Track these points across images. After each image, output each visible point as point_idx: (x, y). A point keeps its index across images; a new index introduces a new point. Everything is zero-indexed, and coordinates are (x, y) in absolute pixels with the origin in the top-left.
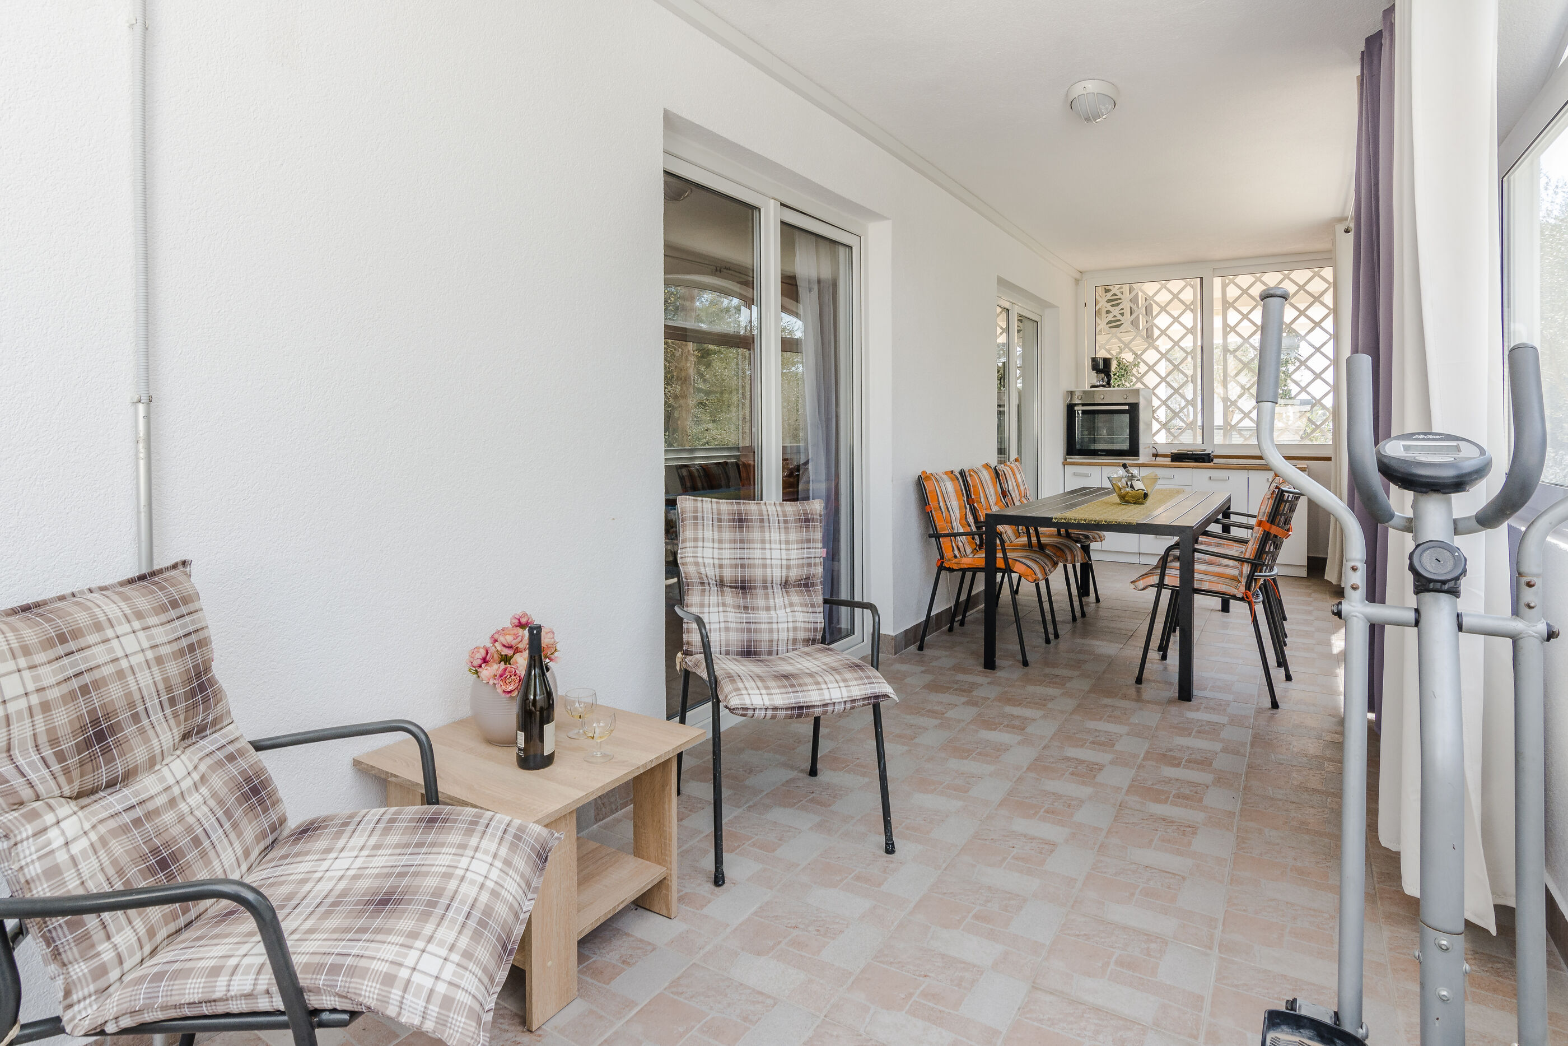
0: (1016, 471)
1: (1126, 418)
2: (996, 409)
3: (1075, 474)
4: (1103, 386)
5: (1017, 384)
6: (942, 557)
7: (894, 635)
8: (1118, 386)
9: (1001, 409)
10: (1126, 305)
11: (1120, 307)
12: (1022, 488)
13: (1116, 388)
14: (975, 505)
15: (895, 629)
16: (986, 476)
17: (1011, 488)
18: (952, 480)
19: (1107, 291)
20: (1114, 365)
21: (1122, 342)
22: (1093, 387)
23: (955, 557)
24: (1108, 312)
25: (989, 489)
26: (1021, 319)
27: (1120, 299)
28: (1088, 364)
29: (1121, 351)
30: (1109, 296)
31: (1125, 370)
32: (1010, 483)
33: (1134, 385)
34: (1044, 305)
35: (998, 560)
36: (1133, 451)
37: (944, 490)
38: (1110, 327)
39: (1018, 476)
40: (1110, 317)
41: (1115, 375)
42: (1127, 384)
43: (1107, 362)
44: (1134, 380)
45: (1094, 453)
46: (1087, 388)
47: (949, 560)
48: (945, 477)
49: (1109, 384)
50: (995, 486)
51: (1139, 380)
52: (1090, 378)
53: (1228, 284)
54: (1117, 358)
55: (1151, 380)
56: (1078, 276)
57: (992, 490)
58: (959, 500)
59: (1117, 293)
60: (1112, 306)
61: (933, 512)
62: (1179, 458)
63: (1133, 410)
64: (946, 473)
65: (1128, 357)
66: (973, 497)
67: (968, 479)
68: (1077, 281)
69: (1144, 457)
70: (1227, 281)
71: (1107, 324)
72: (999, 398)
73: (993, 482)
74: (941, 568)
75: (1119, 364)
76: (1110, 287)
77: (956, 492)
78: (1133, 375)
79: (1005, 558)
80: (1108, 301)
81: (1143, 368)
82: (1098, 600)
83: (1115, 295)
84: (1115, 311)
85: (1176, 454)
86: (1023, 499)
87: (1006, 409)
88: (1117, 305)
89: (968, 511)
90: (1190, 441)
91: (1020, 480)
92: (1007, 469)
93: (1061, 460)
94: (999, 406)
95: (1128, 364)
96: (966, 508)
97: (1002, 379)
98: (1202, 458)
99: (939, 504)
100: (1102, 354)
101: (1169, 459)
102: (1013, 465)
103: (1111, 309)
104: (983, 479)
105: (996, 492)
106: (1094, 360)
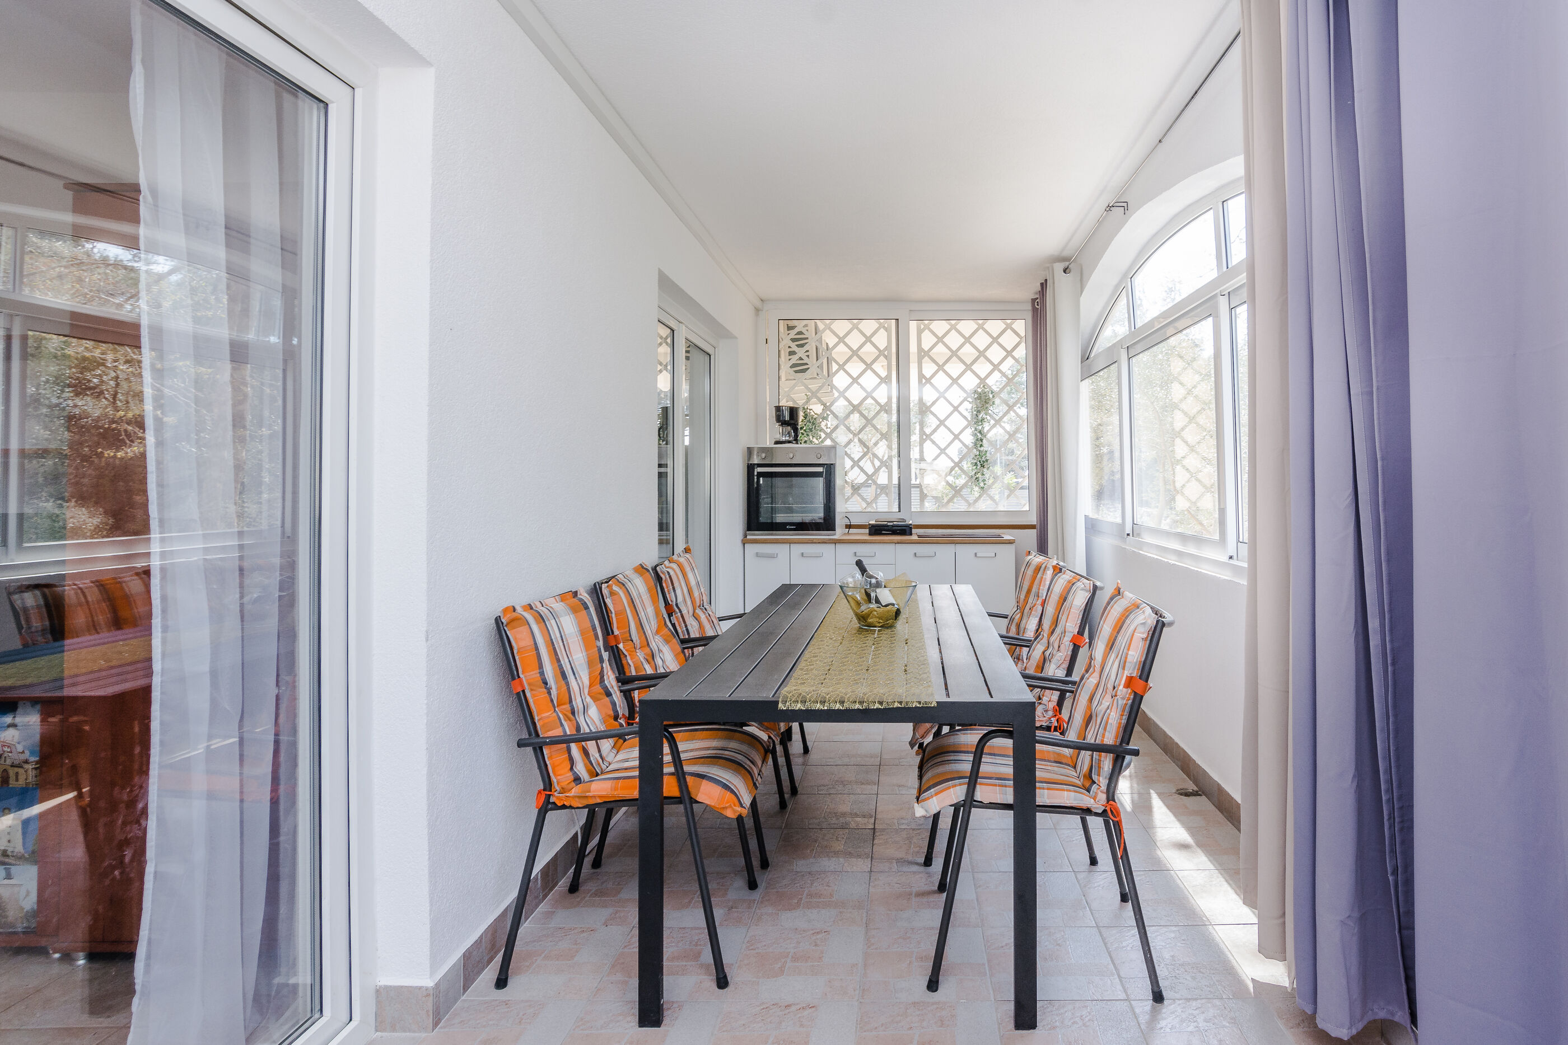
0: (688, 569)
1: (820, 482)
2: (656, 470)
3: (757, 555)
4: (789, 442)
5: (684, 437)
6: (548, 784)
7: (429, 983)
8: (805, 442)
9: (662, 470)
10: (811, 346)
11: (806, 348)
12: (696, 594)
13: (803, 445)
14: (621, 646)
15: (433, 968)
16: (640, 587)
17: (680, 599)
18: (574, 610)
19: (790, 328)
20: (801, 414)
21: (809, 390)
22: (777, 443)
23: (577, 780)
24: (792, 353)
25: (644, 609)
26: (692, 347)
27: (807, 338)
28: (770, 414)
29: (808, 400)
30: (793, 334)
31: (813, 424)
32: (678, 592)
33: (822, 442)
34: (721, 332)
35: (666, 778)
36: (827, 524)
37: (555, 634)
38: (796, 372)
39: (690, 576)
40: (794, 359)
41: (801, 428)
42: (815, 440)
43: (793, 411)
44: (823, 436)
45: (782, 527)
46: (769, 443)
47: (563, 791)
48: (559, 606)
49: (796, 440)
50: (654, 602)
51: (828, 435)
52: (771, 433)
53: (923, 330)
54: (804, 408)
55: (842, 437)
56: (758, 304)
57: (650, 610)
58: (587, 646)
59: (804, 331)
60: (798, 346)
61: (528, 694)
62: (877, 530)
63: (829, 472)
64: (563, 597)
65: (817, 409)
66: (616, 632)
67: (608, 601)
68: (757, 310)
69: (839, 532)
70: (922, 327)
71: (791, 367)
72: (660, 456)
73: (652, 596)
74: (546, 807)
75: (805, 417)
76: (795, 323)
77: (582, 633)
78: (822, 430)
79: (680, 775)
80: (793, 340)
81: (831, 422)
82: (806, 750)
83: (800, 333)
84: (801, 352)
85: (873, 526)
86: (698, 611)
87: (669, 470)
88: (801, 346)
89: (606, 665)
90: (885, 508)
91: (693, 582)
92: (673, 569)
93: (739, 536)
94: (660, 466)
95: (816, 416)
96: (602, 661)
97: (664, 430)
98: (900, 530)
99: (542, 674)
100: (785, 403)
101: (867, 531)
102: (682, 560)
103: (795, 348)
104: (634, 594)
105: (657, 612)
106: (778, 409)
